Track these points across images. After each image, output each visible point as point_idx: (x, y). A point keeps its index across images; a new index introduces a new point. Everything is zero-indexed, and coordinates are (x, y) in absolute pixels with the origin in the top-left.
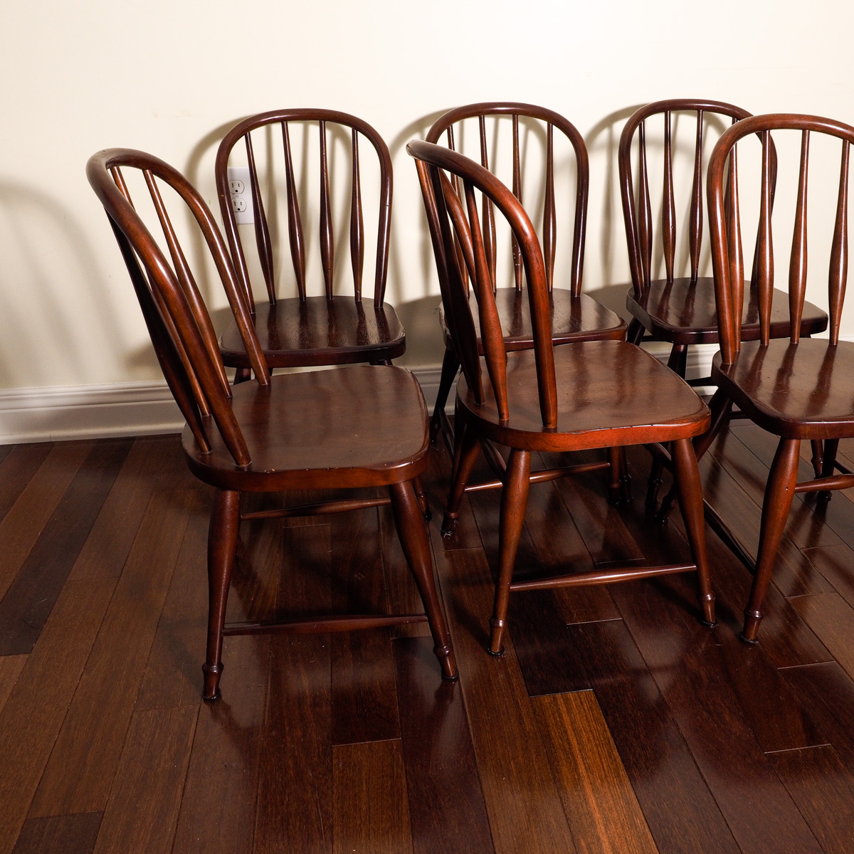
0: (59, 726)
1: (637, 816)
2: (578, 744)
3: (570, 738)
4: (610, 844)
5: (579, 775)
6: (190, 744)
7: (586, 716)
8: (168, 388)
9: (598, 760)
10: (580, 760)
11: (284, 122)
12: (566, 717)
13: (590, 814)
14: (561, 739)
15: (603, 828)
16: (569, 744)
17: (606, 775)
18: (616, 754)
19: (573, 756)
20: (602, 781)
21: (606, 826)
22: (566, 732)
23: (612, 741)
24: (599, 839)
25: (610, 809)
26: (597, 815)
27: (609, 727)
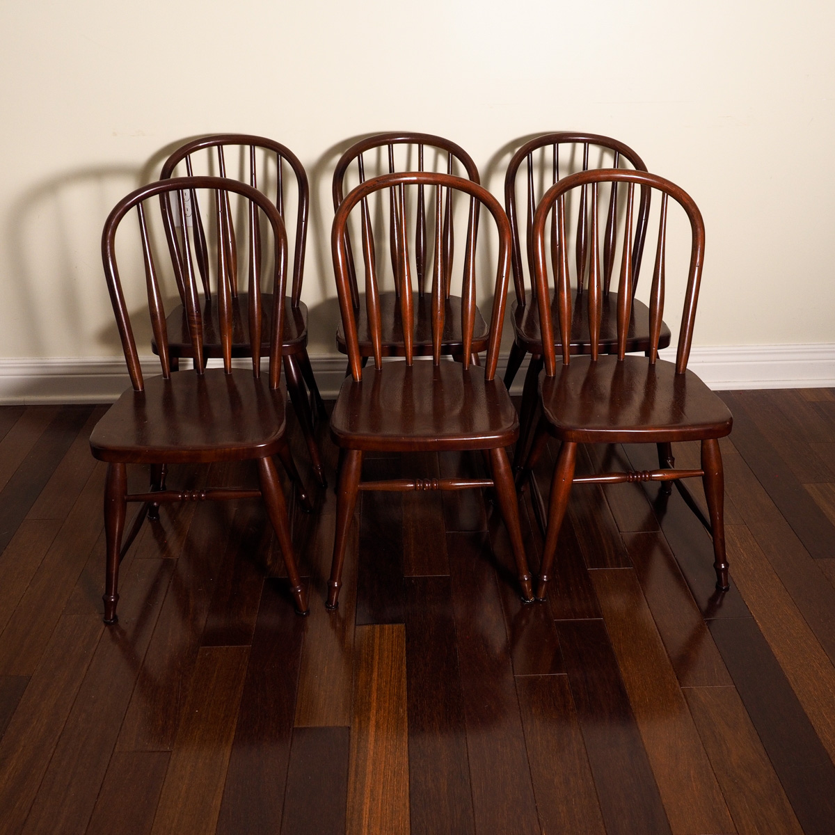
0: (8, 620)
1: (402, 707)
2: (379, 659)
3: (375, 655)
4: (376, 722)
5: (371, 679)
6: (98, 638)
7: (392, 641)
8: (126, 363)
9: (389, 670)
10: (376, 669)
11: (220, 145)
12: (377, 641)
13: (369, 703)
14: (368, 654)
15: (375, 712)
16: (372, 658)
17: (391, 680)
18: (404, 668)
19: (372, 666)
20: (386, 684)
21: (377, 711)
22: (373, 651)
23: (405, 659)
24: (369, 718)
25: (385, 702)
26: (374, 704)
27: (406, 650)
